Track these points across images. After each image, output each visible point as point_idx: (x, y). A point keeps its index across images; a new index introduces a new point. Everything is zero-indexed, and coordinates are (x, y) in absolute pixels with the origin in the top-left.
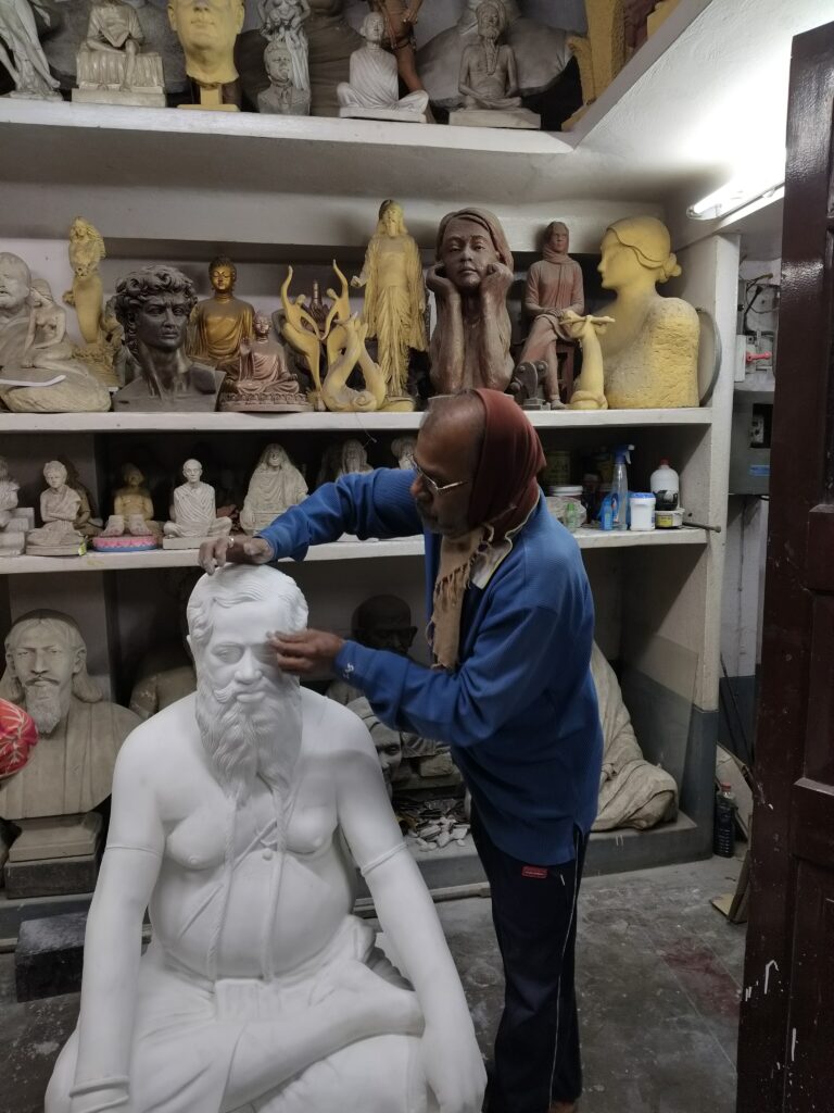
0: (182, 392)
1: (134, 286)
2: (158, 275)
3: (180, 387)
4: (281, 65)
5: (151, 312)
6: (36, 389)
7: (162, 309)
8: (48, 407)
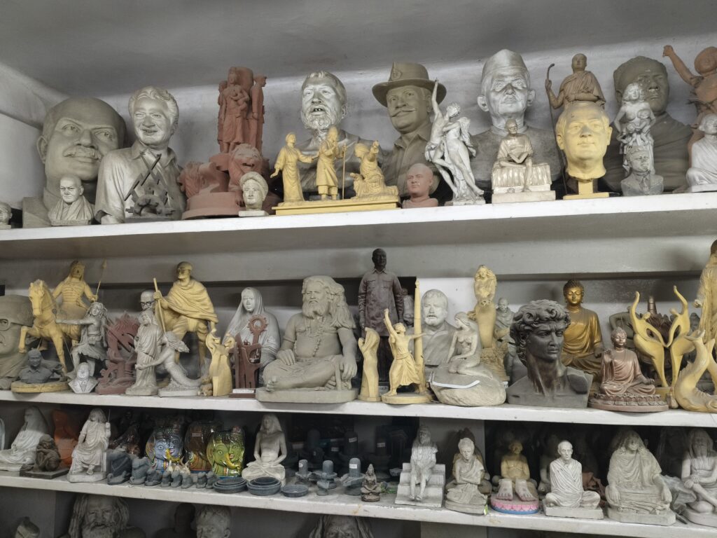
0: (561, 392)
1: (529, 318)
2: (547, 310)
3: (559, 387)
4: (642, 162)
5: (540, 335)
6: (460, 390)
7: (548, 333)
8: (468, 403)
